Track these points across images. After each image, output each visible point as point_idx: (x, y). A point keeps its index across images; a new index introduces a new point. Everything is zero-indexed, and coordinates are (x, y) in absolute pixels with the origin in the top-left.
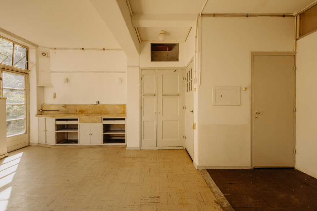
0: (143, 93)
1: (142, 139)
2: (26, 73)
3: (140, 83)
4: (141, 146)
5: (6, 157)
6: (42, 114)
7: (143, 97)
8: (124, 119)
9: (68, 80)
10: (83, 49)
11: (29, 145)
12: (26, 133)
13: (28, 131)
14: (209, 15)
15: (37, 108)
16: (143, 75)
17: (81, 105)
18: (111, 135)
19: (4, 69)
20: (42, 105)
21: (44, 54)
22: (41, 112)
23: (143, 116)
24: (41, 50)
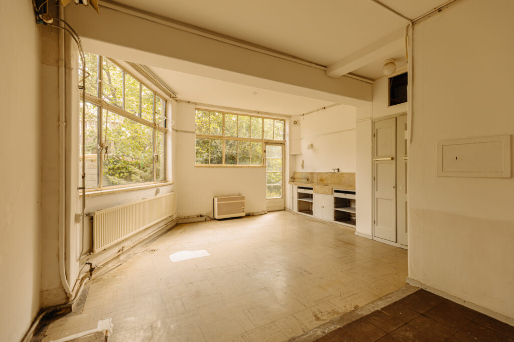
0: (377, 156)
1: (375, 225)
2: (282, 144)
3: (373, 141)
4: (373, 235)
5: (265, 214)
6: (293, 182)
7: (377, 162)
8: (354, 193)
9: (312, 146)
10: (325, 108)
11: (284, 210)
12: (282, 198)
13: (284, 196)
14: (429, 15)
15: (290, 176)
16: (377, 130)
17: (321, 173)
18: (351, 213)
19: (267, 143)
20: (294, 173)
21: (295, 123)
22: (293, 179)
23: (377, 190)
24: (294, 119)
